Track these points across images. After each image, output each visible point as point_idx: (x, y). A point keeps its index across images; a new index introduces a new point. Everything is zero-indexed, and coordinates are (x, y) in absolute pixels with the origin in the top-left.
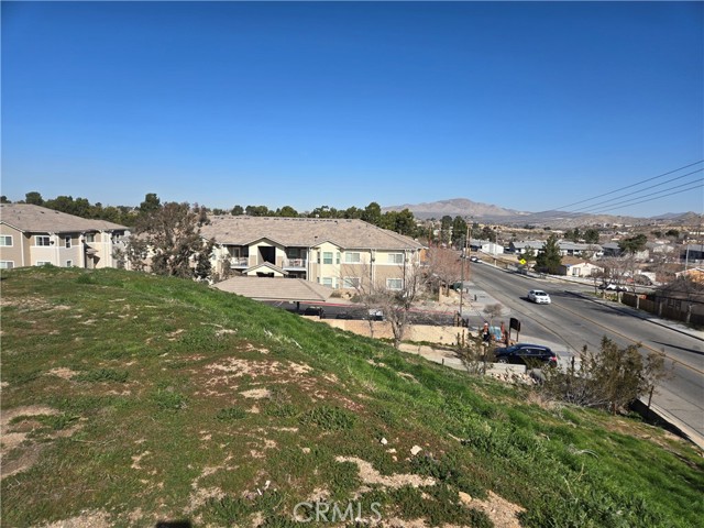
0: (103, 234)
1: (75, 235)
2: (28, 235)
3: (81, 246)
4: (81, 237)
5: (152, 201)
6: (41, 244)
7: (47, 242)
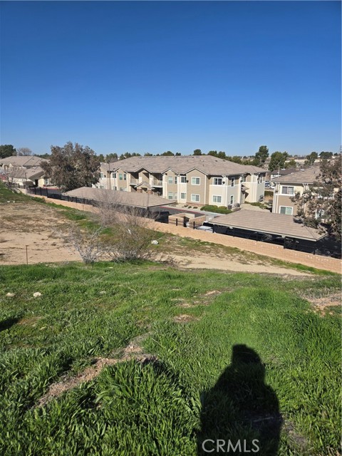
0: (253, 176)
1: (237, 177)
2: (209, 177)
3: (240, 185)
4: (240, 179)
5: (263, 151)
6: (216, 184)
7: (220, 182)
